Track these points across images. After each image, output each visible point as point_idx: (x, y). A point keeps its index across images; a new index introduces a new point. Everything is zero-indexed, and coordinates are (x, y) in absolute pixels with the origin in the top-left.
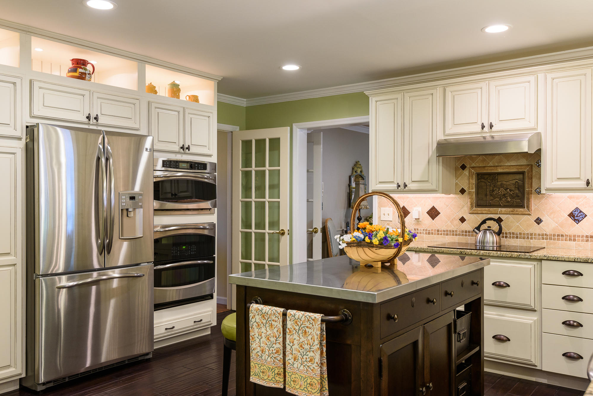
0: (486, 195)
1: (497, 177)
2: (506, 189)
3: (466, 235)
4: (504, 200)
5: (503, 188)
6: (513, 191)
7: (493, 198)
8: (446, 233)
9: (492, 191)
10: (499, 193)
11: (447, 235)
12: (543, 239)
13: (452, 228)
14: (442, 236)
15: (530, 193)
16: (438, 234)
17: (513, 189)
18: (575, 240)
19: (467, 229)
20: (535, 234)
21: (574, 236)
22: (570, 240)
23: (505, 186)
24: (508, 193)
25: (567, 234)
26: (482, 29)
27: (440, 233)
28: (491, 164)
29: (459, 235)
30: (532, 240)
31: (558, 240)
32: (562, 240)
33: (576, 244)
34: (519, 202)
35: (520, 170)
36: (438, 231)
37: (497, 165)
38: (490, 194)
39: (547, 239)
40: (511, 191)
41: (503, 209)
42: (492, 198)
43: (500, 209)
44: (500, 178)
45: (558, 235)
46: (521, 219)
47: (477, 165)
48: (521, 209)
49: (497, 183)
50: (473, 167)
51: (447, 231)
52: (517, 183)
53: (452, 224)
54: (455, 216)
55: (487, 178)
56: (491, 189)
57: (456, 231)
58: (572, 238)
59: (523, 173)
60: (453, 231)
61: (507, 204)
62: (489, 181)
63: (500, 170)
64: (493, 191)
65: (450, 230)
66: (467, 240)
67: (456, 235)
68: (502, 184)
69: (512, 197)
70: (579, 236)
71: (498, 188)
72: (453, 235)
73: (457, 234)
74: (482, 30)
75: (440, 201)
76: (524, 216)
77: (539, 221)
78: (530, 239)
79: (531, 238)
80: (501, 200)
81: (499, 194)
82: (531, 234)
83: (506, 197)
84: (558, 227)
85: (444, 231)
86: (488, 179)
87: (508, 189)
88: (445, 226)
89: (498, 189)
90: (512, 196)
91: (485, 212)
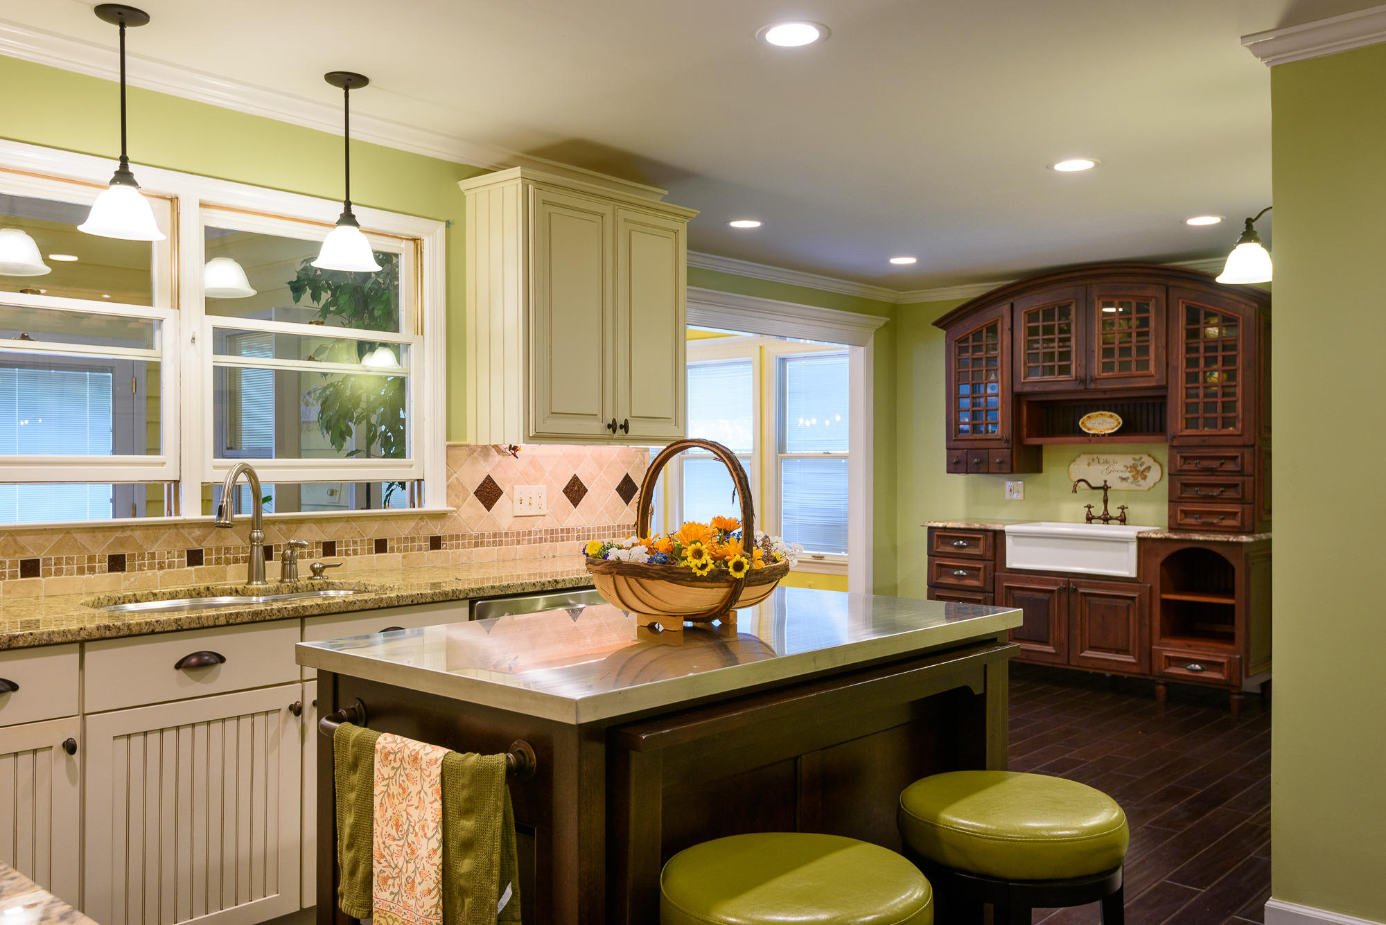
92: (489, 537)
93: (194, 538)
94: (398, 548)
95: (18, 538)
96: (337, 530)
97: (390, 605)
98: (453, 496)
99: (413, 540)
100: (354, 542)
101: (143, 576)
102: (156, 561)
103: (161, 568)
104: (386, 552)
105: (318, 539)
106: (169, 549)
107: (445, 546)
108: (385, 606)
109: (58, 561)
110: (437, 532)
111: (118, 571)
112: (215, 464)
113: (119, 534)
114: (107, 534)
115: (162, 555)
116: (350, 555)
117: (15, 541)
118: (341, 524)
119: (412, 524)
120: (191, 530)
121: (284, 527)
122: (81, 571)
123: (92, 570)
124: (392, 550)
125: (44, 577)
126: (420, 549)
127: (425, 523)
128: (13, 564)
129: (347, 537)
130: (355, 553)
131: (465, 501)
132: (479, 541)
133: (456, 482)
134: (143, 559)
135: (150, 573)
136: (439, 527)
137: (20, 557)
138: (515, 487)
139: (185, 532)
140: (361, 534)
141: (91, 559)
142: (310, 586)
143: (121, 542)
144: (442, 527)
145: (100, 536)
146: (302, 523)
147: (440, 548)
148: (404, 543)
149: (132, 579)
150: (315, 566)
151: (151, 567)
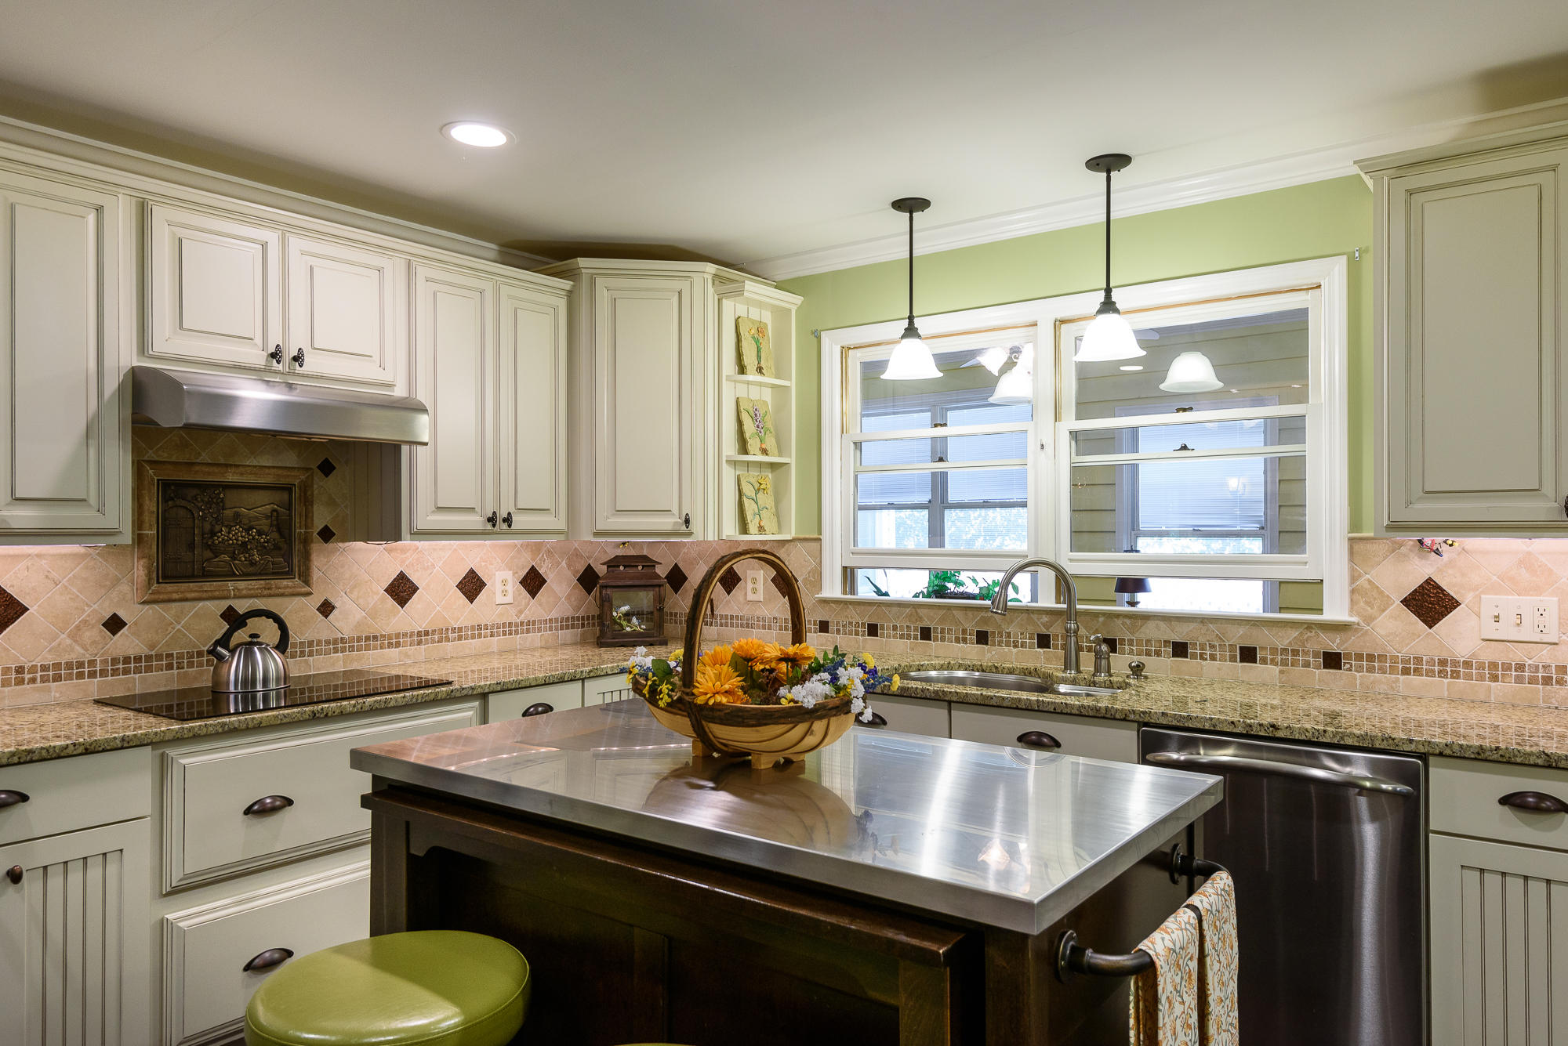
0: (191, 546)
1: (222, 496)
2: (248, 530)
3: (126, 672)
4: (243, 559)
5: (240, 527)
6: (266, 536)
7: (211, 555)
8: (51, 673)
9: (209, 536)
10: (231, 539)
11: (57, 678)
12: (336, 651)
13: (77, 653)
14: (38, 684)
15: (306, 541)
16: (20, 682)
17: (266, 529)
18: (398, 645)
19: (132, 653)
20: (319, 643)
21: (398, 635)
22: (390, 645)
23: (245, 521)
24: (253, 538)
25: (384, 633)
26: (446, 125)
27: (27, 676)
28: (205, 457)
29: (103, 673)
30: (311, 658)
31: (367, 648)
32: (375, 648)
33: (400, 653)
34: (280, 563)
35: (283, 481)
36: (20, 670)
37: (222, 461)
38: (205, 541)
39: (343, 650)
40: (259, 533)
41: (242, 585)
42: (208, 554)
43: (231, 585)
44: (231, 498)
45: (367, 638)
46: (287, 608)
47: (164, 456)
48: (285, 582)
49: (223, 514)
50: (152, 462)
51: (57, 666)
52: (275, 514)
53: (76, 641)
54: (89, 615)
55: (195, 497)
56: (207, 527)
57: (92, 663)
58: (394, 641)
59: (288, 489)
60: (81, 664)
61: (251, 569)
62: (200, 505)
63: (231, 477)
64: (213, 534)
65: (67, 663)
66: (131, 685)
67: (92, 675)
68: (237, 515)
69: (263, 550)
70: (405, 635)
71: (226, 526)
72: (80, 676)
73: (95, 672)
74: (444, 129)
75: (28, 568)
76: (293, 598)
77: (326, 608)
78: (308, 656)
79: (311, 654)
80: (235, 559)
81: (231, 542)
82: (311, 644)
83: (246, 550)
84: (366, 618)
85: (44, 668)
86: (196, 499)
87: (251, 528)
88: (50, 651)
89: (227, 530)
90: (265, 547)
91: (193, 595)
92: (1431, 662)
93: (1042, 623)
94: (1272, 660)
95: (919, 611)
96: (1191, 631)
97: (1030, 708)
98: (1362, 604)
99: (1295, 653)
100: (1212, 647)
101: (1002, 651)
102: (1012, 640)
103: (1015, 646)
104: (1256, 662)
105: (1166, 638)
106: (1022, 631)
107: (1348, 666)
108: (1024, 707)
109: (943, 630)
110: (1334, 647)
111: (983, 644)
112: (1070, 557)
113: (983, 614)
114: (976, 613)
115: (1016, 635)
116: (1206, 659)
117: (916, 612)
118: (1195, 624)
119: (1294, 633)
120: (1040, 616)
121: (1128, 621)
122: (957, 640)
123: (965, 640)
124: (1264, 661)
125: (934, 641)
126: (1307, 665)
127: (1313, 634)
128: (916, 629)
129: (1202, 640)
130: (1213, 658)
131: (1384, 611)
132: (1411, 667)
133: (1367, 586)
134: (1002, 637)
135: (1006, 649)
136: (1338, 641)
137: (920, 625)
138: (1482, 596)
139: (1035, 617)
140: (1220, 638)
141: (964, 631)
142: (1108, 682)
143: (985, 621)
144: (1343, 642)
145: (970, 614)
146: (1148, 620)
147: (1340, 669)
148: (1281, 655)
149: (993, 653)
150: (1133, 664)
151: (1008, 644)
